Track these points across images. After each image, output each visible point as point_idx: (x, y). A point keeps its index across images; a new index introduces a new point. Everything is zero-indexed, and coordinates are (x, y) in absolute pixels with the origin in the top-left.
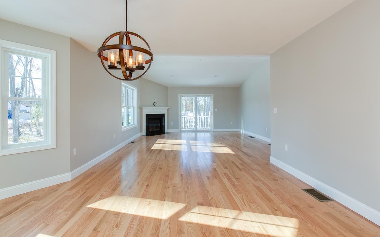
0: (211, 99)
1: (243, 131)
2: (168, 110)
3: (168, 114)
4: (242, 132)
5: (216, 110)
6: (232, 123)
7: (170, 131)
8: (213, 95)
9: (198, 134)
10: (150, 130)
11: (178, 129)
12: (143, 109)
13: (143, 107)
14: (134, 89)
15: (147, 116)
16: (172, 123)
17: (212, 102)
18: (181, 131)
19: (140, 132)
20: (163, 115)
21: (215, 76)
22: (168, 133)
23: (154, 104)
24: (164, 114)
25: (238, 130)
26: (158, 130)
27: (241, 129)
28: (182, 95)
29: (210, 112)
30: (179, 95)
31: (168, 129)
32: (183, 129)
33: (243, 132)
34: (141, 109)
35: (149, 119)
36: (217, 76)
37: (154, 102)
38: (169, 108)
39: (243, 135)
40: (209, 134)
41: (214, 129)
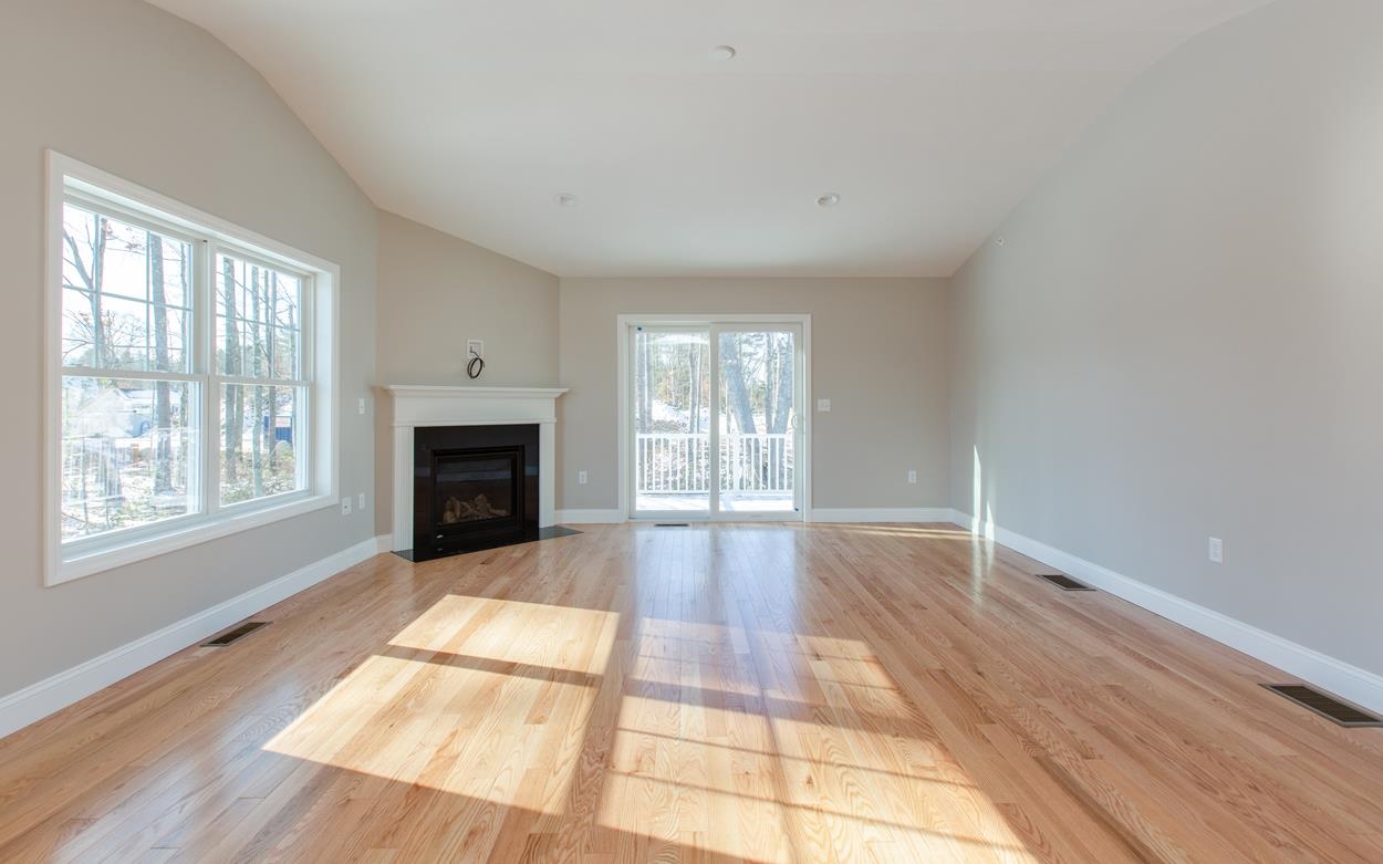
0: (799, 342)
1: (984, 529)
2: (560, 400)
3: (559, 426)
4: (975, 531)
5: (824, 405)
6: (912, 476)
7: (569, 517)
8: (807, 319)
10: (449, 518)
11: (616, 507)
12: (397, 399)
13: (398, 387)
14: (315, 274)
15: (426, 435)
16: (583, 477)
17: (804, 359)
18: (634, 520)
19: (377, 533)
20: (531, 432)
21: (822, 200)
22: (558, 532)
23: (474, 368)
24: (537, 427)
25: (949, 515)
26: (503, 513)
27: (971, 514)
28: (636, 320)
29: (792, 413)
30: (620, 317)
31: (559, 505)
32: (644, 503)
33: (990, 535)
34: (380, 396)
35: (436, 453)
36: (838, 196)
37: (471, 357)
38: (564, 394)
39: (990, 550)
40: (785, 539)
41: (813, 507)
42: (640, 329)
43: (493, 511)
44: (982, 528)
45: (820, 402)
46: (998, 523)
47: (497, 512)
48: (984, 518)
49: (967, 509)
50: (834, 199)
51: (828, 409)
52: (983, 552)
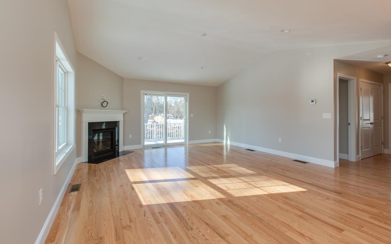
0: (186, 100)
2: (124, 114)
3: (124, 122)
4: (225, 143)
5: (192, 115)
6: (210, 132)
7: (127, 148)
8: (188, 95)
9: (169, 150)
10: (95, 151)
11: (140, 144)
12: (84, 114)
13: (84, 110)
15: (91, 125)
16: (130, 136)
17: (187, 104)
18: (144, 147)
19: (78, 157)
20: (116, 124)
22: (125, 153)
23: (104, 104)
24: (118, 122)
25: (217, 140)
26: (109, 148)
27: (224, 139)
28: (145, 92)
30: (142, 92)
31: (124, 145)
32: (146, 143)
33: (229, 143)
34: (79, 113)
35: (93, 131)
36: (205, 67)
37: (103, 101)
38: (126, 112)
39: (229, 147)
40: (183, 148)
41: (189, 140)
42: (146, 94)
43: (106, 148)
44: (226, 142)
45: (191, 114)
46: (231, 140)
47: (107, 148)
48: (227, 140)
49: (222, 138)
50: (204, 67)
51: (193, 116)
52: (227, 148)
